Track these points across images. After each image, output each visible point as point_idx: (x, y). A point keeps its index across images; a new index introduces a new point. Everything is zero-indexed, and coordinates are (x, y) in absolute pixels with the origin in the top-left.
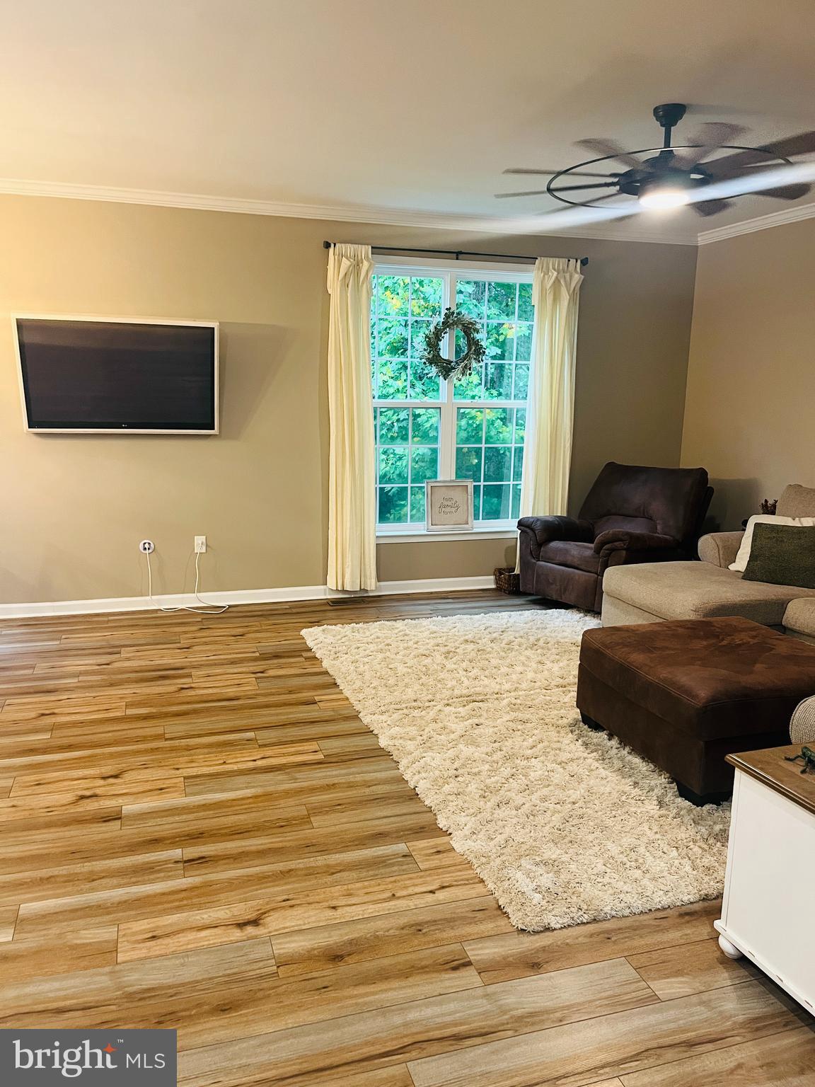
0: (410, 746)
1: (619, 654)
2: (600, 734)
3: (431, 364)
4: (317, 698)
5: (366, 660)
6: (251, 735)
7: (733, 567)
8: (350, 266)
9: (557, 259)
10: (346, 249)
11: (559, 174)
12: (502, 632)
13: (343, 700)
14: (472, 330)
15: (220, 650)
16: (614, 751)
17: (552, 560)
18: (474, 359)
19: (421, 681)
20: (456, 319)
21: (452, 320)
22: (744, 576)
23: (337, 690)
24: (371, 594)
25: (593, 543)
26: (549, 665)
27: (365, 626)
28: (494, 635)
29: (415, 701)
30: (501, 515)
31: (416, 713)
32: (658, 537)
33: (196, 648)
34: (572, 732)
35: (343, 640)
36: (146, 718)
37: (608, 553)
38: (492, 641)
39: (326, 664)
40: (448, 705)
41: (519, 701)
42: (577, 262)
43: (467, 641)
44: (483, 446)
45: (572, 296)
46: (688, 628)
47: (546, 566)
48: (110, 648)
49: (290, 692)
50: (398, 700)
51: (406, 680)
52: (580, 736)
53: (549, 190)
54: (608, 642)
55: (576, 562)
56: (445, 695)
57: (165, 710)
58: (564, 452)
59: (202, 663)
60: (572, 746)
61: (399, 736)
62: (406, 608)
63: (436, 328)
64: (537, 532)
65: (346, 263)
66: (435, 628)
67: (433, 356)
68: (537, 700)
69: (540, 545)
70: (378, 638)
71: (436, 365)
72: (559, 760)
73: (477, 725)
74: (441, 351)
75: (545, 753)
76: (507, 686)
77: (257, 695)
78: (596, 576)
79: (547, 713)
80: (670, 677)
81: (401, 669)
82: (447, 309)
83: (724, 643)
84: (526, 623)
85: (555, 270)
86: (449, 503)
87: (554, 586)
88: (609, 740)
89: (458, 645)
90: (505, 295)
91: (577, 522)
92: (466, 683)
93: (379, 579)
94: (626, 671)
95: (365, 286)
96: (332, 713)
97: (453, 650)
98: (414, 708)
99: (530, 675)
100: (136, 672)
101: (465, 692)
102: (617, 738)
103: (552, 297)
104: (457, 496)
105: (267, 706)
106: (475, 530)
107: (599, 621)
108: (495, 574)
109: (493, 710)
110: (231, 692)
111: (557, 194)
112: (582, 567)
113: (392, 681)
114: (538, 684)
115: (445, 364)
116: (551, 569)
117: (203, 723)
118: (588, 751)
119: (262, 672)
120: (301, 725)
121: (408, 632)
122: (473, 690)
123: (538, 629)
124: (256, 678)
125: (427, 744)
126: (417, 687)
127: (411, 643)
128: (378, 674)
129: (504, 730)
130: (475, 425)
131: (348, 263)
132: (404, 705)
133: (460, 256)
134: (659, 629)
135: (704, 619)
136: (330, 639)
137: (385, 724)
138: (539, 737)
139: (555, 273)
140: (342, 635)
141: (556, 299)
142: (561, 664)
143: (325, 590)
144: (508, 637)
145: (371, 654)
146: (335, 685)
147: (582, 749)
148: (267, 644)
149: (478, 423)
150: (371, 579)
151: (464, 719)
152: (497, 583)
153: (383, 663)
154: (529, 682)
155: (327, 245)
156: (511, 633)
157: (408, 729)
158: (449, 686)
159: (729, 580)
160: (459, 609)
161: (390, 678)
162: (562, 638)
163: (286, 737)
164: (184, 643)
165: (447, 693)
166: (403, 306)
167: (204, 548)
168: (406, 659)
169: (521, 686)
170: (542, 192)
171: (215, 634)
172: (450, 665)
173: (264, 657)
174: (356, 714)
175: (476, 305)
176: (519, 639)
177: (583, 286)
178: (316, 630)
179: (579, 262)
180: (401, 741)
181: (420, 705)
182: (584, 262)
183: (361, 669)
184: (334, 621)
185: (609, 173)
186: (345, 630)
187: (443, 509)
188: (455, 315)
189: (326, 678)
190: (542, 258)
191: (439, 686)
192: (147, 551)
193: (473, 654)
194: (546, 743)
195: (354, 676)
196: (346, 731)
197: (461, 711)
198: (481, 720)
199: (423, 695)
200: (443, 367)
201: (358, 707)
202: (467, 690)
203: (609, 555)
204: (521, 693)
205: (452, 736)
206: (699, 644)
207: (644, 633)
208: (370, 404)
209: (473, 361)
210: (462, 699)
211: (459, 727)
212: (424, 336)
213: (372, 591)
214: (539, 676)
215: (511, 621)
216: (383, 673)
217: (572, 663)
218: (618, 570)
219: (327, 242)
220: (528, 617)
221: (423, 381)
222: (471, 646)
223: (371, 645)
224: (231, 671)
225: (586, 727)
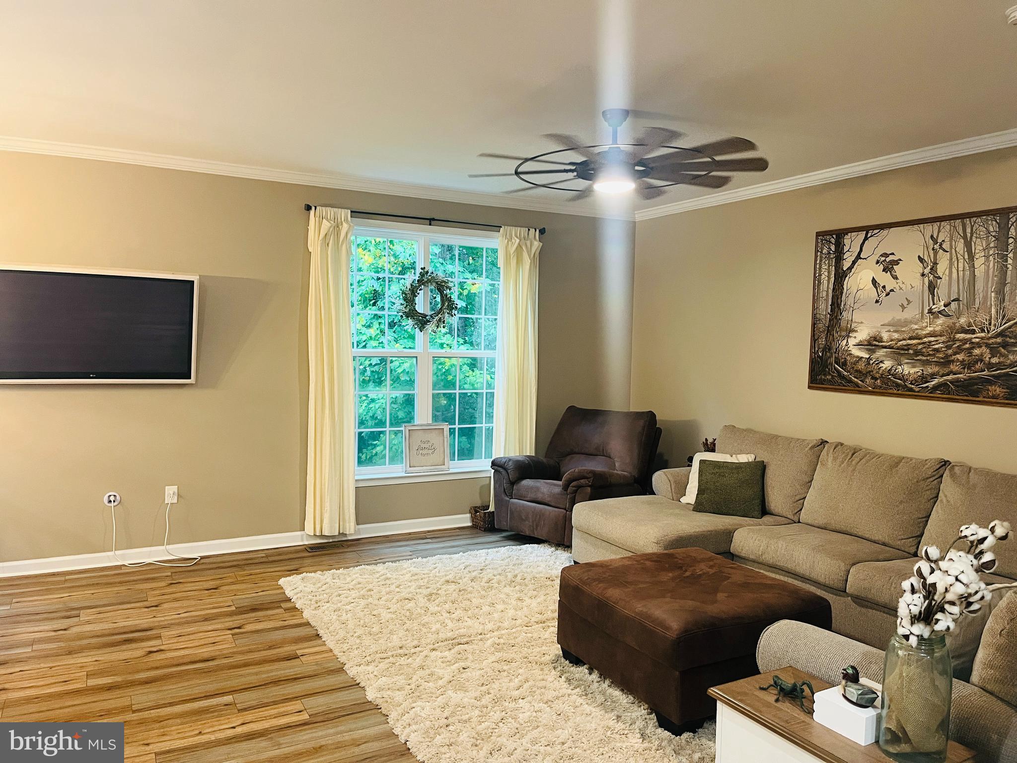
0: (399, 696)
1: (596, 590)
2: (581, 668)
3: (407, 317)
4: (299, 652)
5: (348, 607)
6: (228, 699)
7: (684, 500)
8: (330, 227)
9: (519, 228)
10: (326, 212)
11: (527, 160)
12: (481, 570)
13: (326, 652)
14: (445, 288)
15: (192, 606)
16: (596, 685)
17: (524, 497)
18: (448, 313)
19: (405, 627)
20: (430, 278)
21: (425, 279)
22: (694, 508)
23: (319, 642)
24: (350, 538)
25: (561, 481)
26: (528, 601)
27: (345, 571)
28: (474, 574)
29: (401, 648)
30: (475, 456)
31: (403, 661)
32: (617, 474)
33: (165, 606)
34: (555, 668)
35: (324, 587)
36: (110, 688)
37: (574, 490)
38: (472, 580)
39: (307, 615)
40: (434, 650)
41: (502, 641)
42: (536, 231)
43: (448, 582)
44: (457, 391)
45: (533, 260)
46: (654, 561)
47: (520, 503)
48: (67, 611)
49: (270, 648)
50: (383, 648)
51: (391, 627)
52: (562, 673)
53: (517, 173)
54: (586, 578)
55: (547, 499)
56: (430, 639)
57: (130, 677)
58: (531, 397)
59: (173, 622)
60: (556, 682)
61: (387, 687)
62: (386, 550)
63: (411, 285)
64: (509, 471)
65: (326, 224)
66: (415, 570)
67: (410, 310)
68: (520, 638)
69: (512, 484)
70: (359, 583)
71: (413, 318)
72: (545, 699)
73: (464, 668)
74: (417, 306)
75: (532, 693)
76: (490, 626)
77: (234, 653)
78: (565, 512)
79: (530, 651)
80: (645, 610)
81: (385, 615)
82: (422, 269)
83: (688, 574)
84: (502, 560)
85: (517, 237)
86: (426, 445)
87: (527, 522)
88: (590, 674)
89: (440, 587)
90: (467, 254)
91: (545, 460)
92: (450, 625)
93: (358, 523)
94: (603, 607)
95: (344, 245)
96: (315, 667)
97: (435, 591)
98: (401, 655)
99: (511, 613)
100: (98, 636)
101: (450, 635)
102: (596, 672)
103: (515, 261)
104: (434, 438)
105: (246, 665)
106: (452, 471)
107: (570, 555)
108: (470, 512)
109: (478, 652)
110: (205, 652)
111: (522, 176)
112: (553, 504)
113: (376, 629)
114: (519, 622)
115: (420, 318)
116: (523, 505)
117: (173, 690)
118: (572, 687)
119: (239, 628)
120: (282, 683)
121: (389, 575)
122: (457, 632)
123: (514, 565)
124: (233, 635)
125: (415, 693)
126: (401, 633)
127: (393, 587)
128: (362, 622)
129: (490, 673)
130: (444, 370)
131: (329, 225)
132: (390, 654)
133: (433, 222)
134: (630, 563)
135: (666, 552)
136: (310, 587)
137: (372, 675)
138: (524, 676)
139: (518, 241)
140: (322, 583)
141: (519, 261)
142: (539, 600)
143: (302, 536)
144: (487, 575)
145: (353, 601)
146: (318, 636)
147: (566, 685)
148: (243, 597)
149: (447, 368)
150: (349, 522)
151: (450, 663)
152: (473, 519)
153: (366, 610)
154: (510, 620)
155: (308, 208)
156: (488, 570)
157: (396, 678)
158: (434, 629)
159: (682, 512)
160: (438, 548)
161: (374, 626)
162: (537, 573)
163: (267, 698)
164: (152, 600)
165: (432, 638)
166: (374, 262)
167: (176, 498)
168: (389, 604)
169: (503, 625)
170: (511, 175)
171: (187, 589)
172: (433, 608)
173: (241, 611)
174: (341, 666)
175: (442, 264)
176: (498, 577)
177: (542, 252)
178: (295, 579)
179: (538, 231)
180: (389, 692)
181: (407, 652)
182: (542, 232)
183: (344, 617)
184: (314, 568)
185: (568, 162)
186: (325, 577)
187: (421, 452)
188: (429, 274)
189: (308, 630)
190: (506, 227)
191: (424, 630)
192: (112, 504)
193: (455, 595)
194: (531, 683)
195: (337, 625)
196: (332, 686)
197: (448, 655)
198: (468, 664)
199: (408, 641)
200: (419, 320)
201: (343, 659)
202: (452, 632)
203: (576, 492)
204: (503, 632)
205: (440, 683)
206: (666, 576)
207: (616, 567)
208: (350, 353)
209: (447, 315)
210: (448, 642)
211: (446, 673)
212: (401, 292)
213: (351, 534)
214: (519, 613)
215: (489, 558)
216: (366, 620)
217: (549, 598)
218: (585, 506)
219: (308, 205)
220: (504, 554)
221: (394, 329)
222: (452, 587)
223: (352, 592)
224: (205, 628)
225: (567, 662)
